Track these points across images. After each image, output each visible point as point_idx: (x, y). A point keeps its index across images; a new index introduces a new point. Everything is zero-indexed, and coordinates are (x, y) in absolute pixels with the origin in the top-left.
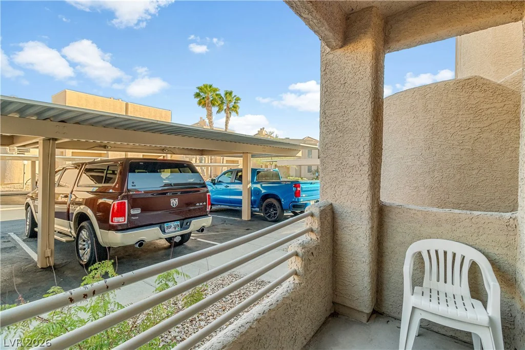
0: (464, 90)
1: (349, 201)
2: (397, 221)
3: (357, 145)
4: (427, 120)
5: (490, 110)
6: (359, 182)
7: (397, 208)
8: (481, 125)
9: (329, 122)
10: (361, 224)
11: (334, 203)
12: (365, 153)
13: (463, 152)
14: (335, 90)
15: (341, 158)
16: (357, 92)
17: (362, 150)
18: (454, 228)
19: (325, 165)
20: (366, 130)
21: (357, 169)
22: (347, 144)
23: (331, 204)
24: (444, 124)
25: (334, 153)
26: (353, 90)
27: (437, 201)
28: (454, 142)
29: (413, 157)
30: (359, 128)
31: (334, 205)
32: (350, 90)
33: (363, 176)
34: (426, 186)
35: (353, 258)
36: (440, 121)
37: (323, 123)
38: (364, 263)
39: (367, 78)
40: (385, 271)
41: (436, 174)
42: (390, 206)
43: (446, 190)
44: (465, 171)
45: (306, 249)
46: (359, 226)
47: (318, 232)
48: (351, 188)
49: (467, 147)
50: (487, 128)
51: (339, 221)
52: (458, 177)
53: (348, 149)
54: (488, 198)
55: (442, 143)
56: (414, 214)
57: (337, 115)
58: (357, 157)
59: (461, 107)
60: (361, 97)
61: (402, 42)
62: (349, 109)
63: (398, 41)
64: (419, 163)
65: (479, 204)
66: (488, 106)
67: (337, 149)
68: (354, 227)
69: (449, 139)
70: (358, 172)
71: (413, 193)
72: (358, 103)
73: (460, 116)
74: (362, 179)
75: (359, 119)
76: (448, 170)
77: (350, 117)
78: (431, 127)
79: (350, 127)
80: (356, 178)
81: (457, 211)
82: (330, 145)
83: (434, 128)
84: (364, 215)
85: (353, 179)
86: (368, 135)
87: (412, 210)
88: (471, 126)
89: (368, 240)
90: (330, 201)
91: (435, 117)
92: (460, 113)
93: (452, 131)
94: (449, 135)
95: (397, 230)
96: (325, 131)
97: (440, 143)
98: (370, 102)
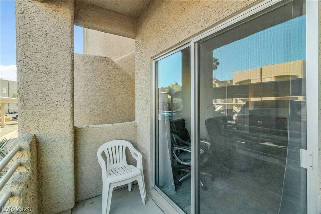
0: (104, 62)
1: (54, 129)
2: (86, 137)
3: (60, 86)
4: (86, 75)
5: (114, 75)
6: (62, 114)
7: (86, 128)
8: (111, 82)
9: (30, 63)
10: (65, 145)
11: (37, 134)
12: (67, 92)
13: (104, 94)
14: (36, 36)
15: (45, 95)
16: (59, 45)
17: (65, 90)
18: (116, 133)
19: (25, 101)
20: (68, 75)
21: (61, 104)
22: (51, 84)
23: (35, 136)
24: (95, 78)
25: (37, 90)
26: (56, 42)
27: (92, 121)
28: (100, 89)
29: (77, 96)
30: (62, 72)
31: (37, 136)
32: (52, 41)
33: (67, 109)
34: (86, 113)
35: (59, 174)
36: (93, 77)
37: (21, 62)
38: (69, 173)
39: (67, 37)
40: (80, 172)
41: (92, 106)
42: (81, 128)
43: (97, 115)
44: (105, 104)
45: (23, 185)
46: (64, 147)
47: (28, 164)
48: (55, 119)
49: (105, 92)
50: (113, 83)
51: (44, 148)
52: (102, 107)
53: (51, 88)
54: (114, 116)
55: (94, 89)
56: (96, 130)
57: (39, 58)
58: (61, 95)
59: (102, 71)
60: (62, 49)
61: (86, 23)
62: (52, 57)
63: (84, 21)
64: (81, 100)
65: (111, 120)
66: (113, 73)
67: (40, 87)
68: (59, 149)
69: (98, 87)
70: (62, 106)
71: (78, 119)
72: (60, 53)
73: (102, 76)
74: (65, 111)
75: (62, 66)
76: (97, 104)
77: (52, 63)
78: (88, 79)
79: (53, 70)
80: (60, 111)
81: (116, 124)
82: (31, 83)
83: (90, 80)
84: (68, 138)
85: (57, 112)
86: (70, 79)
87: (95, 127)
88: (107, 81)
89: (71, 155)
90: (33, 133)
91: (90, 74)
92: (102, 74)
93: (99, 83)
94: (97, 85)
95: (87, 142)
96: (24, 69)
97: (93, 89)
98: (70, 56)
